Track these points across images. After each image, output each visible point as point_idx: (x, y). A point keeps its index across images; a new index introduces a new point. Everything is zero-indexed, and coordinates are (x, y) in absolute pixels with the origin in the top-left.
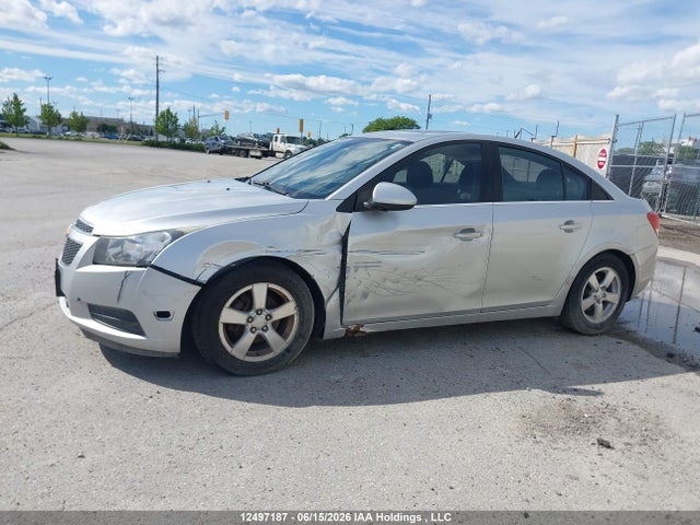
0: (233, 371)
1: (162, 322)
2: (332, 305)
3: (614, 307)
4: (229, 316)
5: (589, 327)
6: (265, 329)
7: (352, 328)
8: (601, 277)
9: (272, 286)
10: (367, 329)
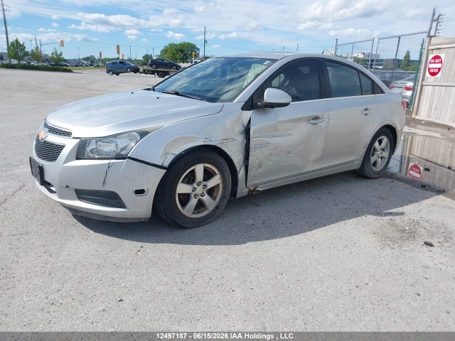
0: (186, 226)
1: (140, 198)
2: (241, 174)
3: (386, 160)
4: (182, 188)
5: (374, 173)
6: (202, 195)
7: (252, 188)
8: (380, 142)
9: (207, 165)
10: (260, 189)
